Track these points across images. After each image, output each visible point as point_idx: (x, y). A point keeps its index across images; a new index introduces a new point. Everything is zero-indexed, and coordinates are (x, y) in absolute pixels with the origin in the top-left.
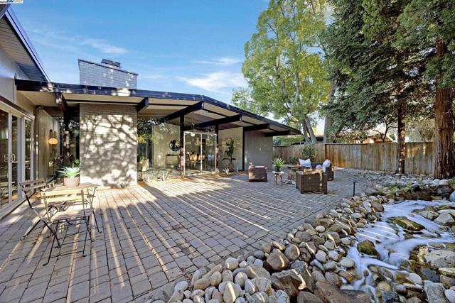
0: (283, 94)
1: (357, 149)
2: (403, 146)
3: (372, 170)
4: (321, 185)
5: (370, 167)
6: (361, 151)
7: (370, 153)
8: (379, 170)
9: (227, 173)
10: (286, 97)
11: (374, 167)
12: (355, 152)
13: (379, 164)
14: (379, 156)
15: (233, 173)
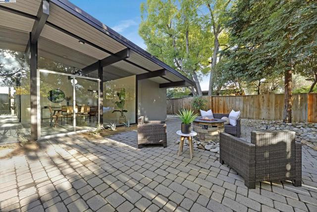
0: (175, 51)
1: (240, 100)
2: (291, 96)
3: (253, 119)
4: (289, 167)
5: (251, 116)
6: (243, 102)
7: (251, 104)
8: (259, 119)
9: (114, 129)
10: (177, 55)
11: (254, 117)
12: (237, 103)
13: (259, 114)
14: (259, 106)
15: (123, 128)
